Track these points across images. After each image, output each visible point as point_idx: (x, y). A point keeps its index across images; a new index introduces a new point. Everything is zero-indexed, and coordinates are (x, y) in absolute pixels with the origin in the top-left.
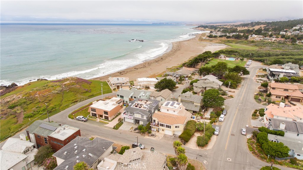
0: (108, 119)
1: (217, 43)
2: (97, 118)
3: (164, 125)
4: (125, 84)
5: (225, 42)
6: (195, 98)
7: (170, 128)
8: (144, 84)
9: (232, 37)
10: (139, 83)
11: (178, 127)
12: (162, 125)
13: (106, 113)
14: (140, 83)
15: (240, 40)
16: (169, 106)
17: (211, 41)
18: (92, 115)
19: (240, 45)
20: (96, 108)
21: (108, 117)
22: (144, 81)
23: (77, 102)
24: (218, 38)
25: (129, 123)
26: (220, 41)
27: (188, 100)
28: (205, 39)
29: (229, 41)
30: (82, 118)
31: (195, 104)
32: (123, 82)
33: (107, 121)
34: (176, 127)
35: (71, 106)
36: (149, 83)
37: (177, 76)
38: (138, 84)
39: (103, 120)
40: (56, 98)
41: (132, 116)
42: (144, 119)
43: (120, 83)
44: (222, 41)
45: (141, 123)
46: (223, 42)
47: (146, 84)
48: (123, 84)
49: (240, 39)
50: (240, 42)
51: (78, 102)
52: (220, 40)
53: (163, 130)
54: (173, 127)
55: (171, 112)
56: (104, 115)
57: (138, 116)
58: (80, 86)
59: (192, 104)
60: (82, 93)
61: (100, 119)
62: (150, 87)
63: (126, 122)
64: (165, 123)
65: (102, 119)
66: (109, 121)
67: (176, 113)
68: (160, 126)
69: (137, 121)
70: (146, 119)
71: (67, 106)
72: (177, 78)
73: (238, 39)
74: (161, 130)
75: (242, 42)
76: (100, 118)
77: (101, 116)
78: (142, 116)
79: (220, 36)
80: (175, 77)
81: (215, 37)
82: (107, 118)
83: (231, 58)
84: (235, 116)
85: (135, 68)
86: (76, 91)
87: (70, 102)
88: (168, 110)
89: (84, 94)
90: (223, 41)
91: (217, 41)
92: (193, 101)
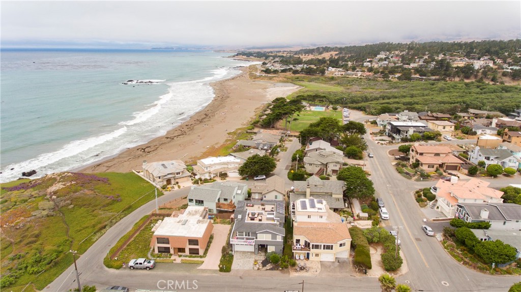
0: (198, 254)
1: (281, 81)
2: (171, 255)
3: (321, 245)
4: (180, 175)
5: (292, 81)
6: (331, 186)
7: (332, 249)
8: (216, 168)
9: (301, 72)
10: (207, 169)
11: (344, 244)
12: (317, 247)
13: (193, 242)
14: (209, 169)
15: (314, 77)
16: (309, 209)
17: (271, 78)
18: (159, 252)
19: (317, 84)
20: (170, 236)
21: (198, 250)
22: (215, 164)
23: (105, 227)
24: (281, 74)
25: (244, 252)
26: (285, 79)
27: (321, 191)
28: (260, 76)
29: (298, 78)
30: (144, 262)
31: (334, 196)
32: (178, 171)
33: (198, 257)
34: (341, 245)
35: (95, 239)
36: (226, 166)
37: (266, 147)
38: (206, 170)
39: (187, 258)
40: (48, 228)
41: (253, 239)
42: (278, 240)
43: (171, 174)
44: (288, 78)
45: (271, 249)
46: (290, 80)
47: (219, 168)
48: (177, 174)
49: (313, 75)
50: (315, 79)
51: (107, 228)
52: (285, 78)
53: (317, 255)
54: (336, 247)
55: (315, 219)
56: (188, 247)
57: (263, 238)
58: (92, 192)
59: (330, 197)
60: (104, 206)
61: (180, 256)
62: (229, 174)
63: (237, 251)
64: (322, 242)
65: (186, 256)
66: (201, 257)
67: (324, 220)
68: (313, 248)
69: (262, 247)
70: (280, 240)
71: (89, 242)
72: (266, 150)
73: (310, 75)
74: (314, 255)
75: (318, 79)
76: (180, 254)
77: (182, 250)
78: (274, 236)
79: (283, 71)
80: (262, 149)
81: (275, 72)
82: (194, 252)
83: (317, 107)
84: (397, 206)
85: (167, 138)
86: (90, 205)
87: (90, 230)
88: (309, 217)
89: (111, 207)
90: (290, 79)
91: (281, 79)
92: (331, 192)
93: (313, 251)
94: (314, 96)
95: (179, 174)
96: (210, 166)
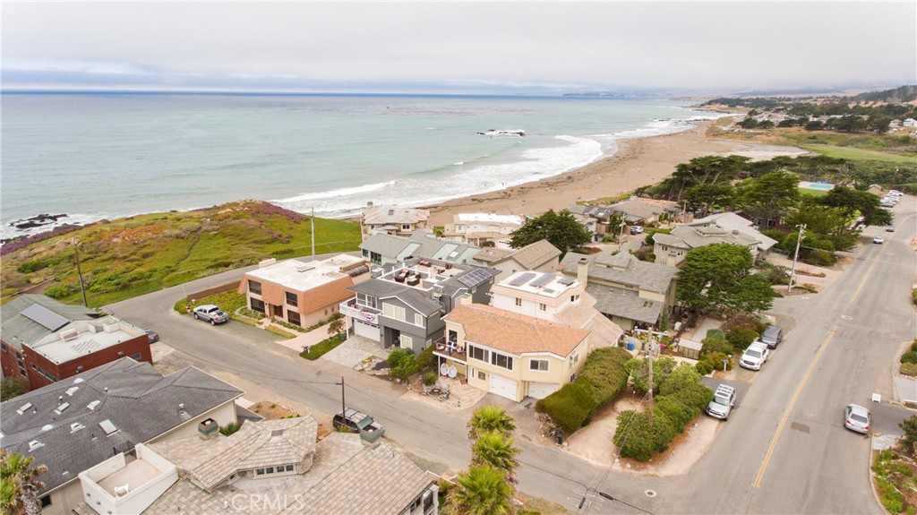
0: (299, 324)
1: (771, 143)
2: (264, 317)
3: (487, 352)
4: (410, 230)
5: (798, 142)
6: (645, 273)
7: (510, 367)
8: (475, 230)
9: (826, 125)
10: (460, 228)
11: (545, 366)
12: (478, 354)
13: (292, 298)
14: (463, 230)
15: (857, 136)
16: (526, 287)
17: (749, 137)
18: (252, 308)
19: (858, 150)
20: (263, 280)
21: (297, 316)
22: (476, 223)
23: (227, 265)
24: (777, 129)
25: (367, 340)
26: (781, 139)
27: (616, 279)
28: (727, 132)
29: (814, 138)
30: (210, 311)
31: (642, 294)
32: (406, 222)
33: (295, 329)
34: (534, 365)
35: (202, 275)
36: (496, 230)
37: (601, 214)
38: (458, 231)
39: (281, 327)
40: (167, 250)
41: (376, 312)
42: (417, 325)
43: (394, 224)
44: (789, 138)
45: (406, 342)
46: (794, 142)
47: (482, 231)
48: (404, 227)
49: (857, 133)
50: (858, 141)
51: (231, 267)
52: (783, 136)
53: (482, 376)
54: (521, 363)
55: (529, 310)
56: (287, 307)
57: (394, 313)
58: (258, 224)
59: (632, 295)
60: (256, 242)
61: (273, 321)
62: (497, 244)
63: (358, 336)
64: (489, 345)
65: (283, 324)
66: (301, 330)
67: (548, 316)
68: (471, 356)
69: (392, 335)
70: (421, 326)
71: (191, 276)
72: (600, 221)
73: (849, 132)
74: (476, 374)
75: (864, 141)
76: (276, 317)
77: (278, 310)
78: (410, 315)
79: (783, 124)
80: (591, 216)
81: (766, 125)
82: (295, 319)
84: (818, 356)
86: (239, 236)
87: (204, 263)
88: (518, 301)
89: (266, 245)
90: (794, 138)
91: (773, 138)
92: (638, 283)
93: (472, 362)
94: (815, 159)
95: (408, 227)
96: (467, 224)
